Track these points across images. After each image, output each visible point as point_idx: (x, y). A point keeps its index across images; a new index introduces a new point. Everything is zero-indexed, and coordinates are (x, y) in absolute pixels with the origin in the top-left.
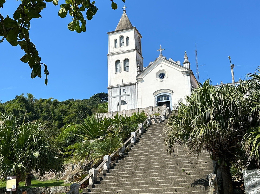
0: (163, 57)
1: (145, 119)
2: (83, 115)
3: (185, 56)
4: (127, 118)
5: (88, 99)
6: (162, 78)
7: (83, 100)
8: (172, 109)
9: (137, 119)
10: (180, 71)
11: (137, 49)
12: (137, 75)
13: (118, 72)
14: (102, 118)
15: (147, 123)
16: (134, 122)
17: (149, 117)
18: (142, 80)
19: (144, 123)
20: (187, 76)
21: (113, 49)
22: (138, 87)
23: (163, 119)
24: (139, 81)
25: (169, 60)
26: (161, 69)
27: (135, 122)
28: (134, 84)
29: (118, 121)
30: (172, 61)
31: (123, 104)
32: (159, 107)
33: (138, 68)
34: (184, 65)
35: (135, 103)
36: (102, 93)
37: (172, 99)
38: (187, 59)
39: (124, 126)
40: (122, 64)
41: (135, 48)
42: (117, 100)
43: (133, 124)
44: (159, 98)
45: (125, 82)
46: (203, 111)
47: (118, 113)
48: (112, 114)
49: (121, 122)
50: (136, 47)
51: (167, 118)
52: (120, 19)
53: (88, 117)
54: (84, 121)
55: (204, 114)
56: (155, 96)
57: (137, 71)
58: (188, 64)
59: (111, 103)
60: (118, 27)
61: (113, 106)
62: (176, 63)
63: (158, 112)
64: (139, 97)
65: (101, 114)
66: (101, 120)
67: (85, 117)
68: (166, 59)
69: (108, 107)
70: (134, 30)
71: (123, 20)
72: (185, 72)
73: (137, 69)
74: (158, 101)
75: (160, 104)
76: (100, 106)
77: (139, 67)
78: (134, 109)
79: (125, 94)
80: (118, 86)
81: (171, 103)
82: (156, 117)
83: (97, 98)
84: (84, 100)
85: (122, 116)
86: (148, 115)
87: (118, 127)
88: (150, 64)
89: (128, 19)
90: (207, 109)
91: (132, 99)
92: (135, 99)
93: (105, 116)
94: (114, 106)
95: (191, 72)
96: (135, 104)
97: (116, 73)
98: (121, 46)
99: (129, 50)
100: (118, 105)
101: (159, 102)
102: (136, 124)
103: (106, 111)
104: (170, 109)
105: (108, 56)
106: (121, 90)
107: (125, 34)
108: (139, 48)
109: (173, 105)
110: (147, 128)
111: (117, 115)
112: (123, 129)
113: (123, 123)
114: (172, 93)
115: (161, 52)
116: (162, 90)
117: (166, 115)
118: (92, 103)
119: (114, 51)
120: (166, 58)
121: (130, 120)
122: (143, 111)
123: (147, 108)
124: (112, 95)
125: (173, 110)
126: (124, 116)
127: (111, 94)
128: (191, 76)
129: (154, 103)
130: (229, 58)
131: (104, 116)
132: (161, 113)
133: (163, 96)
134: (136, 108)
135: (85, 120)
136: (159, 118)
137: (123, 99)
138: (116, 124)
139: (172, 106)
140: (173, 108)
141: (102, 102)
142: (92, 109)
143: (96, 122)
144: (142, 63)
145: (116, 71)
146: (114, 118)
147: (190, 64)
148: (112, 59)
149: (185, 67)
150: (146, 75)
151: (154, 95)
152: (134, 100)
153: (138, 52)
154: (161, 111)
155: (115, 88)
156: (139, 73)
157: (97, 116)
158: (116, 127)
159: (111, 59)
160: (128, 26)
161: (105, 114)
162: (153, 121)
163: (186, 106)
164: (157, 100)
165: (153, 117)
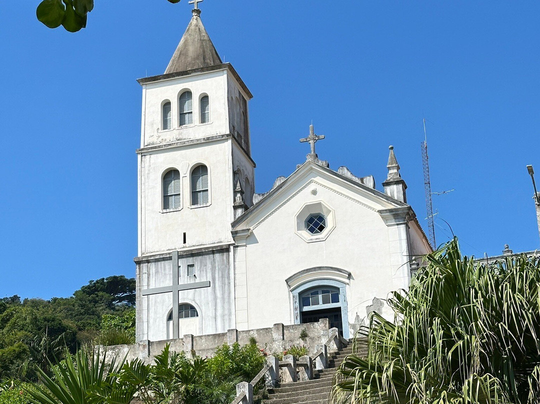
0: (320, 163)
1: (257, 366)
2: (49, 352)
3: (389, 161)
4: (200, 364)
5: (68, 297)
6: (317, 232)
7: (49, 302)
8: (349, 334)
9: (233, 369)
10: (373, 209)
11: (236, 133)
12: (233, 220)
13: (172, 210)
14: (113, 362)
15: (263, 380)
16: (223, 377)
17: (272, 361)
18: (249, 237)
19: (254, 382)
20: (398, 224)
21: (156, 133)
22: (237, 260)
23: (319, 366)
24: (241, 238)
25: (340, 172)
26: (313, 200)
27: (226, 378)
28: (225, 250)
29: (169, 373)
30: (348, 175)
31: (187, 316)
32: (305, 325)
33: (239, 195)
34: (389, 190)
35: (226, 312)
36: (115, 277)
37: (348, 299)
38: (395, 171)
39: (187, 391)
40: (184, 184)
41: (228, 132)
42: (166, 303)
43: (219, 384)
44: (304, 297)
45: (193, 243)
46: (448, 343)
47: (168, 347)
48: (147, 350)
49: (177, 376)
50: (232, 127)
51: (330, 363)
52: (183, 39)
53: (68, 360)
54: (50, 374)
55: (450, 354)
56: (291, 291)
57: (235, 208)
58: (401, 186)
59: (145, 312)
60: (173, 61)
61: (151, 321)
62: (362, 182)
63: (302, 342)
64: (241, 292)
65: (111, 349)
66: (110, 371)
67: (56, 358)
68: (328, 168)
69: (134, 324)
70: (225, 72)
71: (190, 41)
72: (391, 211)
73: (235, 201)
74: (301, 308)
75: (308, 318)
76: (109, 321)
77: (242, 192)
78: (224, 335)
79: (192, 282)
80: (169, 254)
81: (346, 314)
82: (294, 362)
83: (100, 294)
84: (55, 300)
85: (181, 358)
86: (268, 352)
87: (169, 394)
88: (278, 183)
89: (206, 38)
90: (460, 337)
91: (215, 298)
92: (226, 300)
93: (125, 355)
94: (155, 320)
95: (408, 214)
96: (226, 317)
97: (165, 211)
98: (182, 122)
99: (208, 139)
100: (170, 317)
101: (306, 309)
102: (228, 385)
103: (129, 340)
104: (341, 333)
105: (139, 156)
106: (181, 268)
107: (198, 86)
108: (243, 130)
109: (352, 321)
110: (265, 397)
111: (166, 352)
112: (183, 400)
113: (185, 379)
114: (347, 281)
115: (312, 145)
116: (315, 269)
117: (329, 355)
118: (82, 311)
119: (160, 139)
120: (328, 166)
121: (208, 371)
122: (253, 341)
123: (267, 329)
124: (148, 285)
125: (351, 337)
126: (189, 356)
127: (145, 283)
128: (409, 224)
129: (288, 314)
130: (531, 171)
131: (121, 355)
132: (313, 347)
133: (320, 291)
134: (229, 331)
135: (55, 369)
136: (305, 365)
137: (186, 297)
138: (162, 385)
139: (349, 324)
140: (352, 331)
141: (114, 309)
142: (80, 330)
143: (92, 376)
144: (250, 180)
145: (166, 205)
146: (156, 365)
147: (405, 187)
148: (152, 166)
149: (389, 195)
150: (265, 219)
151: (289, 286)
152: (224, 303)
153: (239, 144)
154: (312, 339)
155: (159, 263)
156: (240, 212)
157: (99, 355)
158: (162, 395)
159: (150, 166)
160: (208, 61)
161: (125, 349)
162: (285, 373)
163: (392, 326)
164: (297, 304)
165: (284, 361)
